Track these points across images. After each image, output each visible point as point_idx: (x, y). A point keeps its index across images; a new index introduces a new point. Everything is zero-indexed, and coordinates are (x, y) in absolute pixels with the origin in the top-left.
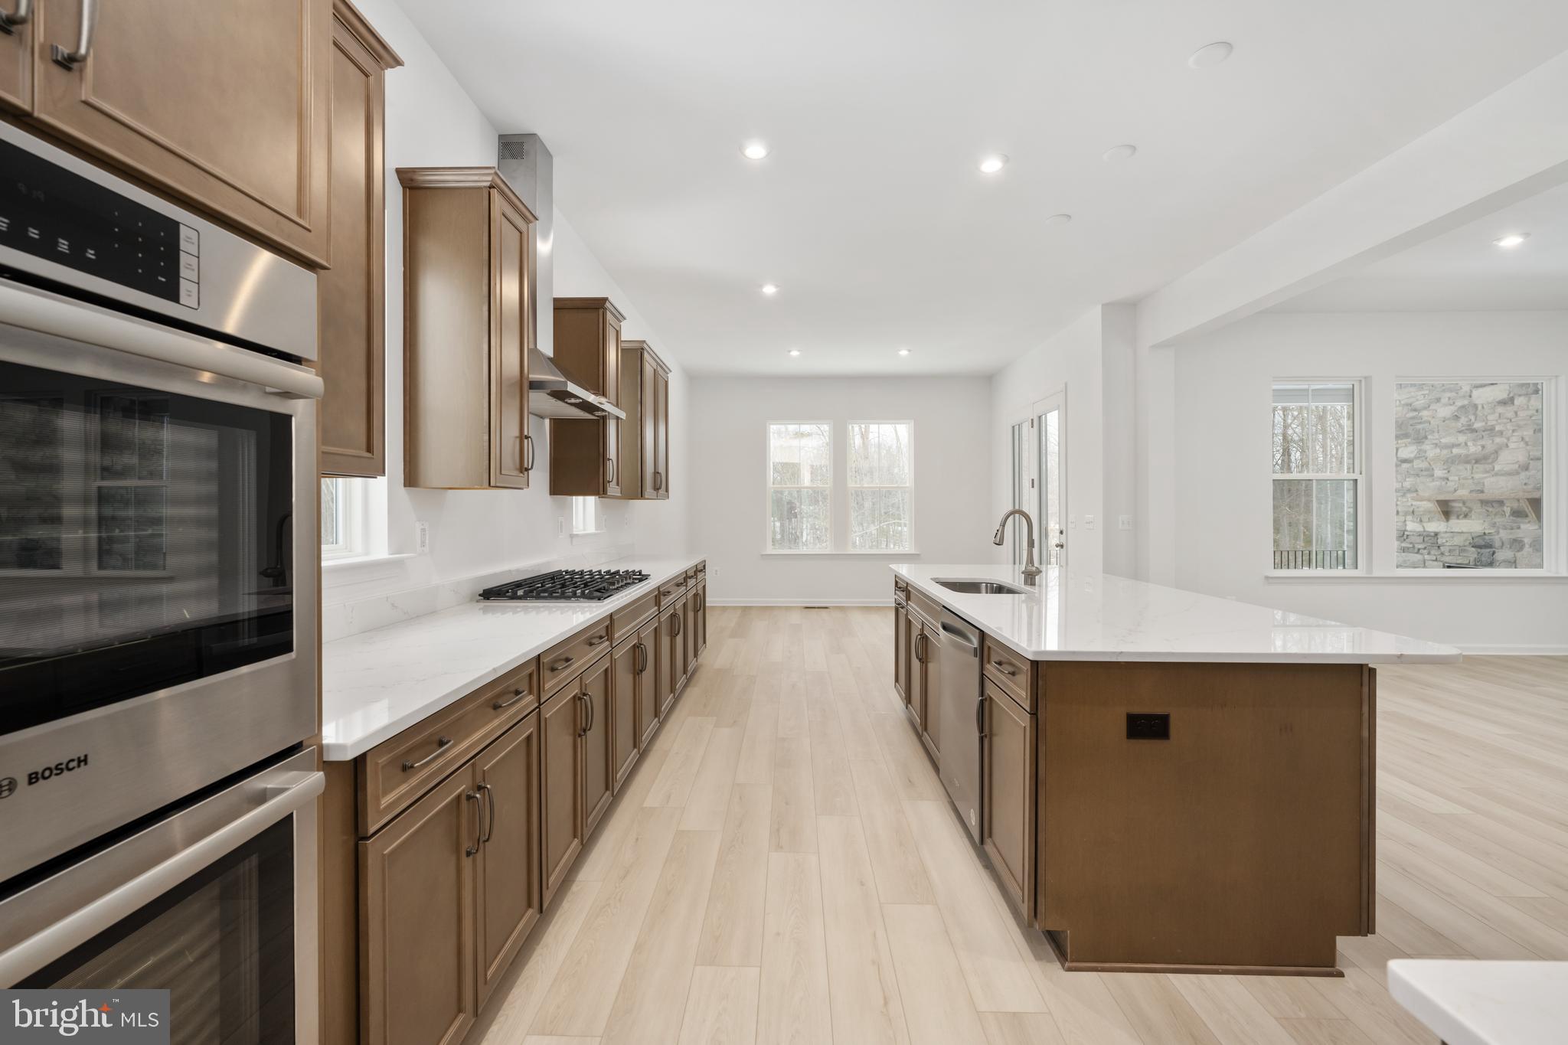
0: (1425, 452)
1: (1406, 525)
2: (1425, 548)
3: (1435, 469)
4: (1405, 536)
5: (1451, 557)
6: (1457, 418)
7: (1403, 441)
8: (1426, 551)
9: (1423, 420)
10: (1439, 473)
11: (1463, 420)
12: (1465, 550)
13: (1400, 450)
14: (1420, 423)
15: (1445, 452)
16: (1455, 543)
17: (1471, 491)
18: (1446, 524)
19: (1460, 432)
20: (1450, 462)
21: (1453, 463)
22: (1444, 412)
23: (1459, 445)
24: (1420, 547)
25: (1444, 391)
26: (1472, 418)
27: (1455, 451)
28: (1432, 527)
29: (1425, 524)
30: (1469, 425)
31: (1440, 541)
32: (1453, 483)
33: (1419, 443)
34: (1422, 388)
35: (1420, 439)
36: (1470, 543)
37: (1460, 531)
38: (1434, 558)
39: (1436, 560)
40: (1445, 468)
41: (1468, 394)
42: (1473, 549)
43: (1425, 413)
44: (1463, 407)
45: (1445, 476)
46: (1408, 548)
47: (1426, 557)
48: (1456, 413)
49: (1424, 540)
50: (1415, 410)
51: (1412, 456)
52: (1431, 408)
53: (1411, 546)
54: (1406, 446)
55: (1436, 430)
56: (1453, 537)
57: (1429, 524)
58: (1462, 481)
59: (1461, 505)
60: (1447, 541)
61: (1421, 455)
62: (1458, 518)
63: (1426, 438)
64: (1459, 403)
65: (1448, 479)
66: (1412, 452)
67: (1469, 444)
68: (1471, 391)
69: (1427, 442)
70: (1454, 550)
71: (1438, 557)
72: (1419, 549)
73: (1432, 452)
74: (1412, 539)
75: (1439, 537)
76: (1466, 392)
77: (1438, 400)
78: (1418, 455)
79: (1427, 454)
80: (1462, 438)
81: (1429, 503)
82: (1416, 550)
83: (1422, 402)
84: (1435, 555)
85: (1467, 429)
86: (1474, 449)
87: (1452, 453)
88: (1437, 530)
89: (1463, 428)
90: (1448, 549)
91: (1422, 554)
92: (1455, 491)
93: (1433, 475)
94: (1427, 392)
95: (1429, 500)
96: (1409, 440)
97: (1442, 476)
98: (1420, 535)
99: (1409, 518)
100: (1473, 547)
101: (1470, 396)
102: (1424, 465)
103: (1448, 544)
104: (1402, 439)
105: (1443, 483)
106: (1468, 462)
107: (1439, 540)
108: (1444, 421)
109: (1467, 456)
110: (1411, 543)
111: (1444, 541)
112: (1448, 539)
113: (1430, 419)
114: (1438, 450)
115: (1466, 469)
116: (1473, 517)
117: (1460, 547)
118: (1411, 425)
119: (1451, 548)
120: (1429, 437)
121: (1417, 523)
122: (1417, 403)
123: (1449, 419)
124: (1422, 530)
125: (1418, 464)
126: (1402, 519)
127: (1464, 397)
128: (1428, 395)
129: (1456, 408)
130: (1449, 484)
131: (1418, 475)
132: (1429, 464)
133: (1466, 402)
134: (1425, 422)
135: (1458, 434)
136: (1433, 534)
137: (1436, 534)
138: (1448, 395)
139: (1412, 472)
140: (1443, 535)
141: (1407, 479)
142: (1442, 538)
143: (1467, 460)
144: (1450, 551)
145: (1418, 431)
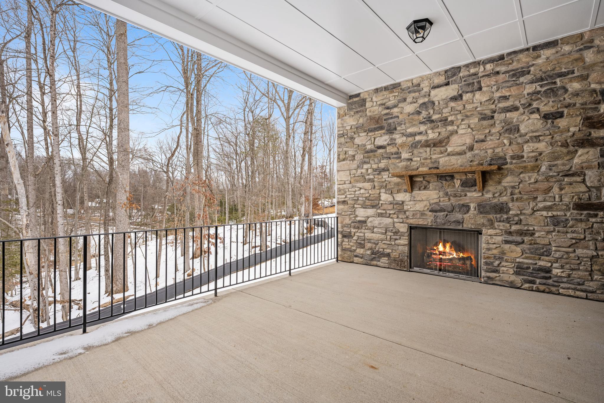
0: (395, 140)
1: (380, 196)
2: (394, 214)
3: (402, 152)
4: (380, 205)
5: (414, 220)
6: (419, 113)
7: (380, 132)
8: (395, 216)
9: (394, 115)
10: (405, 155)
11: (424, 114)
12: (424, 214)
13: (377, 139)
14: (392, 118)
15: (410, 139)
16: (417, 209)
17: (430, 168)
18: (410, 194)
19: (420, 123)
20: (415, 146)
21: (416, 147)
22: (409, 108)
23: (420, 133)
24: (391, 212)
25: (409, 92)
26: (431, 112)
27: (418, 138)
28: (400, 197)
29: (394, 195)
30: (430, 117)
31: (406, 208)
32: (416, 163)
33: (391, 133)
34: (393, 91)
35: (391, 131)
36: (428, 209)
37: (421, 199)
38: (401, 220)
39: (402, 222)
40: (411, 151)
41: (428, 94)
42: (430, 213)
43: (395, 110)
44: (424, 104)
45: (410, 157)
46: (382, 213)
47: (396, 220)
48: (418, 109)
49: (393, 208)
50: (388, 108)
51: (385, 143)
52: (399, 106)
53: (384, 212)
54: (381, 136)
55: (404, 122)
56: (415, 204)
57: (398, 195)
58: (422, 161)
59: (422, 179)
60: (411, 207)
61: (393, 142)
62: (420, 189)
63: (395, 129)
64: (421, 101)
65: (411, 160)
66: (386, 140)
67: (429, 132)
68: (430, 92)
69: (396, 132)
70: (416, 214)
71: (404, 220)
72: (390, 214)
73: (400, 140)
74: (385, 207)
75: (404, 204)
76: (426, 92)
77: (405, 100)
78: (390, 143)
79: (397, 141)
80: (423, 128)
81: (398, 179)
82: (388, 215)
83: (394, 101)
84: (402, 218)
85: (428, 121)
86: (432, 135)
87: (415, 139)
88: (403, 200)
89: (424, 120)
90: (412, 213)
91: (392, 218)
92: (418, 169)
93: (400, 158)
94: (397, 94)
95: (397, 176)
96: (383, 131)
97: (408, 157)
98: (391, 204)
99: (383, 190)
100: (430, 211)
101: (429, 95)
102: (394, 150)
103: (412, 210)
104: (378, 131)
105: (409, 163)
106: (429, 146)
107: (404, 207)
108: (409, 116)
109: (427, 141)
110: (384, 210)
111: (409, 207)
112: (411, 206)
113: (399, 114)
114: (405, 138)
115: (426, 152)
116: (431, 188)
117: (420, 211)
118: (385, 120)
119: (414, 212)
120: (398, 128)
121: (389, 194)
122: (389, 103)
123: (413, 114)
124: (393, 200)
125: (390, 149)
126: (378, 191)
127: (425, 96)
128: (397, 96)
129: (418, 105)
130: (413, 163)
131: (390, 158)
132: (398, 149)
133: (426, 100)
134: (395, 117)
135: (421, 125)
136: (401, 202)
137: (403, 202)
138: (413, 95)
139: (385, 156)
140: (407, 203)
141: (382, 161)
142: (406, 205)
143: (427, 144)
144: (413, 215)
145: (389, 125)
